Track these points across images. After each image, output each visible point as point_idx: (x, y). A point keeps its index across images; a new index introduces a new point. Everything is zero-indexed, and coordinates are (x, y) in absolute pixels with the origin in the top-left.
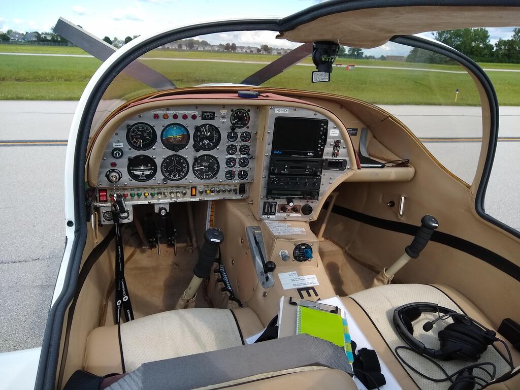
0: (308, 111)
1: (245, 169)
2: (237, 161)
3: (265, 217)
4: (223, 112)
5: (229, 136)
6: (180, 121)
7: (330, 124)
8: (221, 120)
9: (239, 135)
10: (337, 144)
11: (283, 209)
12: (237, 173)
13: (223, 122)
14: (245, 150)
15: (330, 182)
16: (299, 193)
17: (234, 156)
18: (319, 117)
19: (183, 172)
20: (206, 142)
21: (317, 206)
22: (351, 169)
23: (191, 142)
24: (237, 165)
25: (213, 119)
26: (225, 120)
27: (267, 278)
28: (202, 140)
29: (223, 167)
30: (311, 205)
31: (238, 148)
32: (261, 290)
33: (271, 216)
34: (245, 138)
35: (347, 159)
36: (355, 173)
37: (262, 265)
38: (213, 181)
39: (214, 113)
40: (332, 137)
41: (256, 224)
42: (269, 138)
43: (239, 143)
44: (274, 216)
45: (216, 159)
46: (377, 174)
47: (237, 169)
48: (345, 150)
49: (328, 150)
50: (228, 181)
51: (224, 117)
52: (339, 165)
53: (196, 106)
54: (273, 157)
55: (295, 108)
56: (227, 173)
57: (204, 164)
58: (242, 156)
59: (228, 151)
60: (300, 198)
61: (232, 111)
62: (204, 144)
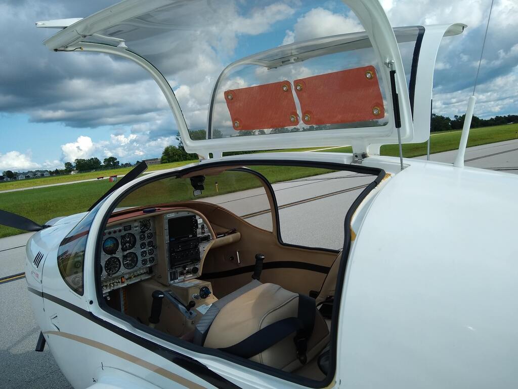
0: (184, 213)
1: (153, 256)
2: (147, 252)
3: (172, 282)
4: (136, 224)
5: (141, 238)
6: (112, 235)
7: (197, 217)
8: (135, 229)
9: (146, 235)
10: (203, 227)
11: (182, 274)
12: (148, 260)
13: (136, 230)
14: (150, 244)
15: (204, 249)
16: (189, 260)
17: (145, 249)
18: (191, 214)
19: (117, 267)
20: (127, 245)
21: (200, 266)
22: (213, 239)
23: (120, 246)
24: (148, 255)
25: (130, 229)
26: (137, 228)
27: (191, 313)
28: (125, 244)
29: (140, 259)
30: (197, 266)
31: (147, 244)
32: (190, 322)
33: (176, 281)
34: (149, 236)
35: (210, 234)
36: (215, 241)
37: (184, 308)
38: (135, 268)
39: (130, 226)
40: (200, 224)
41: (167, 289)
42: (166, 232)
43: (146, 241)
44: (177, 280)
45: (135, 254)
46: (223, 240)
47: (148, 257)
48: (207, 229)
49: (199, 231)
50: (144, 266)
51: (136, 227)
52: (207, 239)
53: (120, 224)
54: (170, 243)
55: (177, 212)
56: (143, 261)
57: (128, 259)
58: (150, 248)
59: (141, 247)
60: (191, 264)
61: (140, 222)
62: (126, 247)
